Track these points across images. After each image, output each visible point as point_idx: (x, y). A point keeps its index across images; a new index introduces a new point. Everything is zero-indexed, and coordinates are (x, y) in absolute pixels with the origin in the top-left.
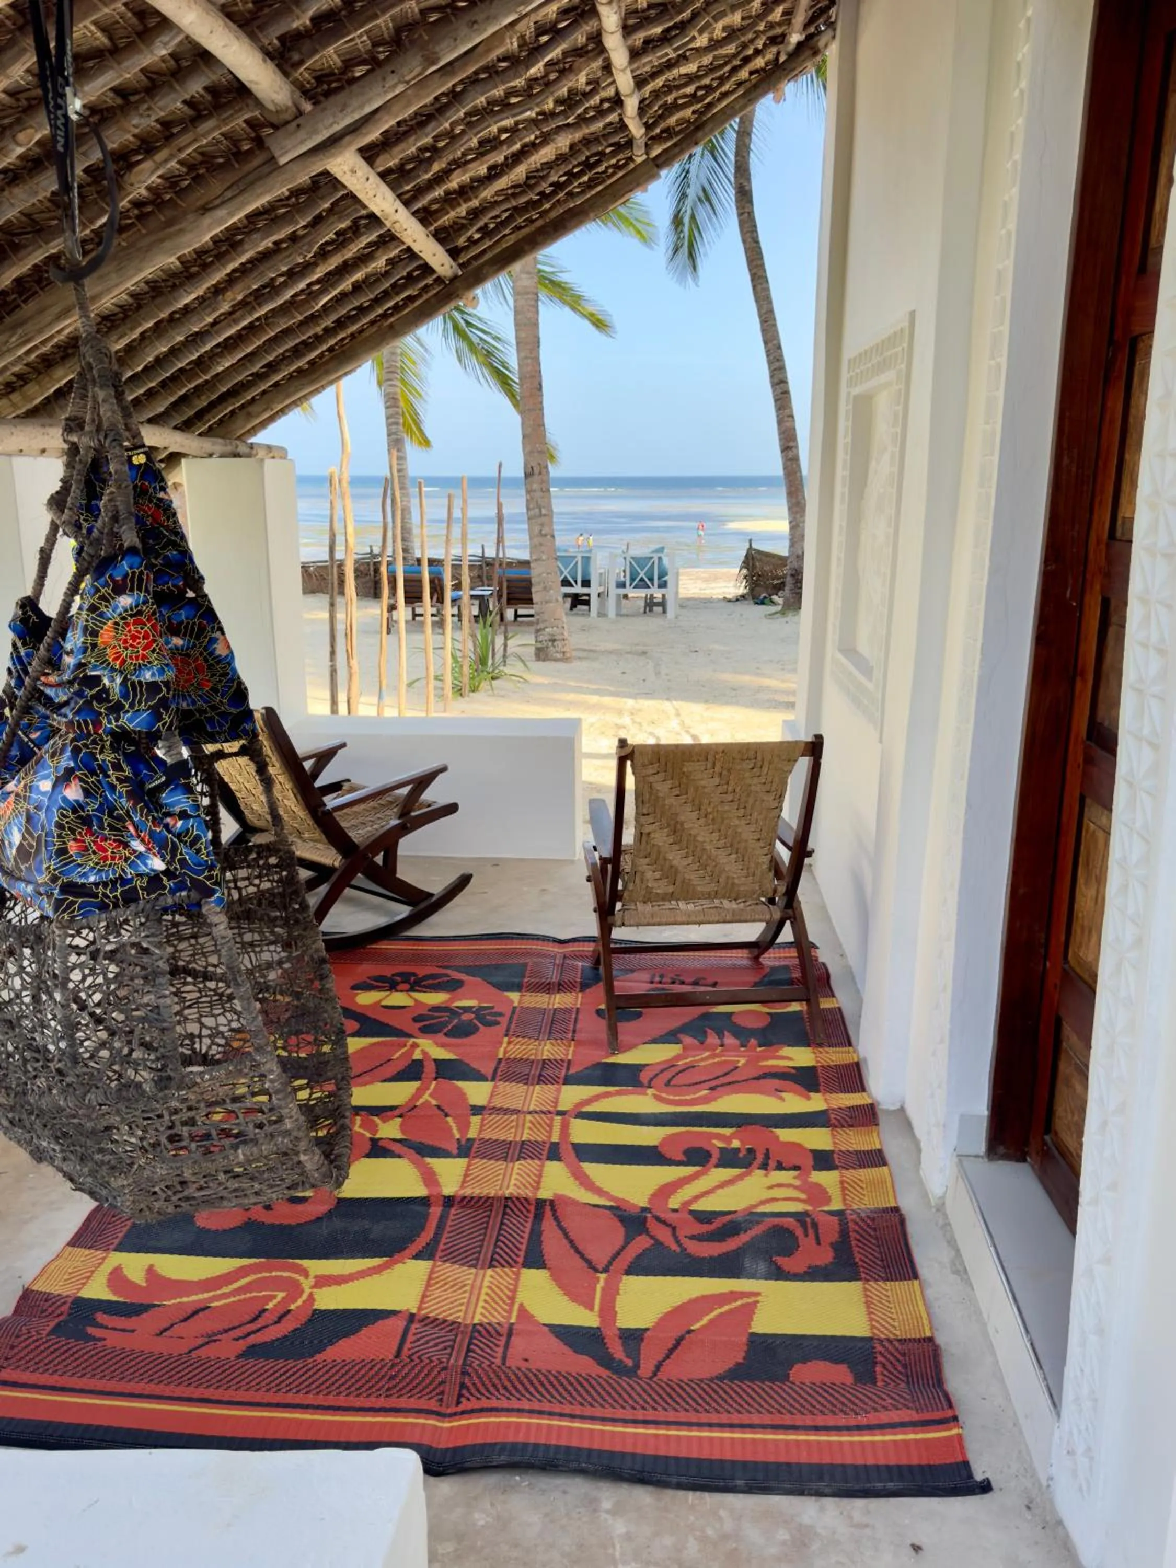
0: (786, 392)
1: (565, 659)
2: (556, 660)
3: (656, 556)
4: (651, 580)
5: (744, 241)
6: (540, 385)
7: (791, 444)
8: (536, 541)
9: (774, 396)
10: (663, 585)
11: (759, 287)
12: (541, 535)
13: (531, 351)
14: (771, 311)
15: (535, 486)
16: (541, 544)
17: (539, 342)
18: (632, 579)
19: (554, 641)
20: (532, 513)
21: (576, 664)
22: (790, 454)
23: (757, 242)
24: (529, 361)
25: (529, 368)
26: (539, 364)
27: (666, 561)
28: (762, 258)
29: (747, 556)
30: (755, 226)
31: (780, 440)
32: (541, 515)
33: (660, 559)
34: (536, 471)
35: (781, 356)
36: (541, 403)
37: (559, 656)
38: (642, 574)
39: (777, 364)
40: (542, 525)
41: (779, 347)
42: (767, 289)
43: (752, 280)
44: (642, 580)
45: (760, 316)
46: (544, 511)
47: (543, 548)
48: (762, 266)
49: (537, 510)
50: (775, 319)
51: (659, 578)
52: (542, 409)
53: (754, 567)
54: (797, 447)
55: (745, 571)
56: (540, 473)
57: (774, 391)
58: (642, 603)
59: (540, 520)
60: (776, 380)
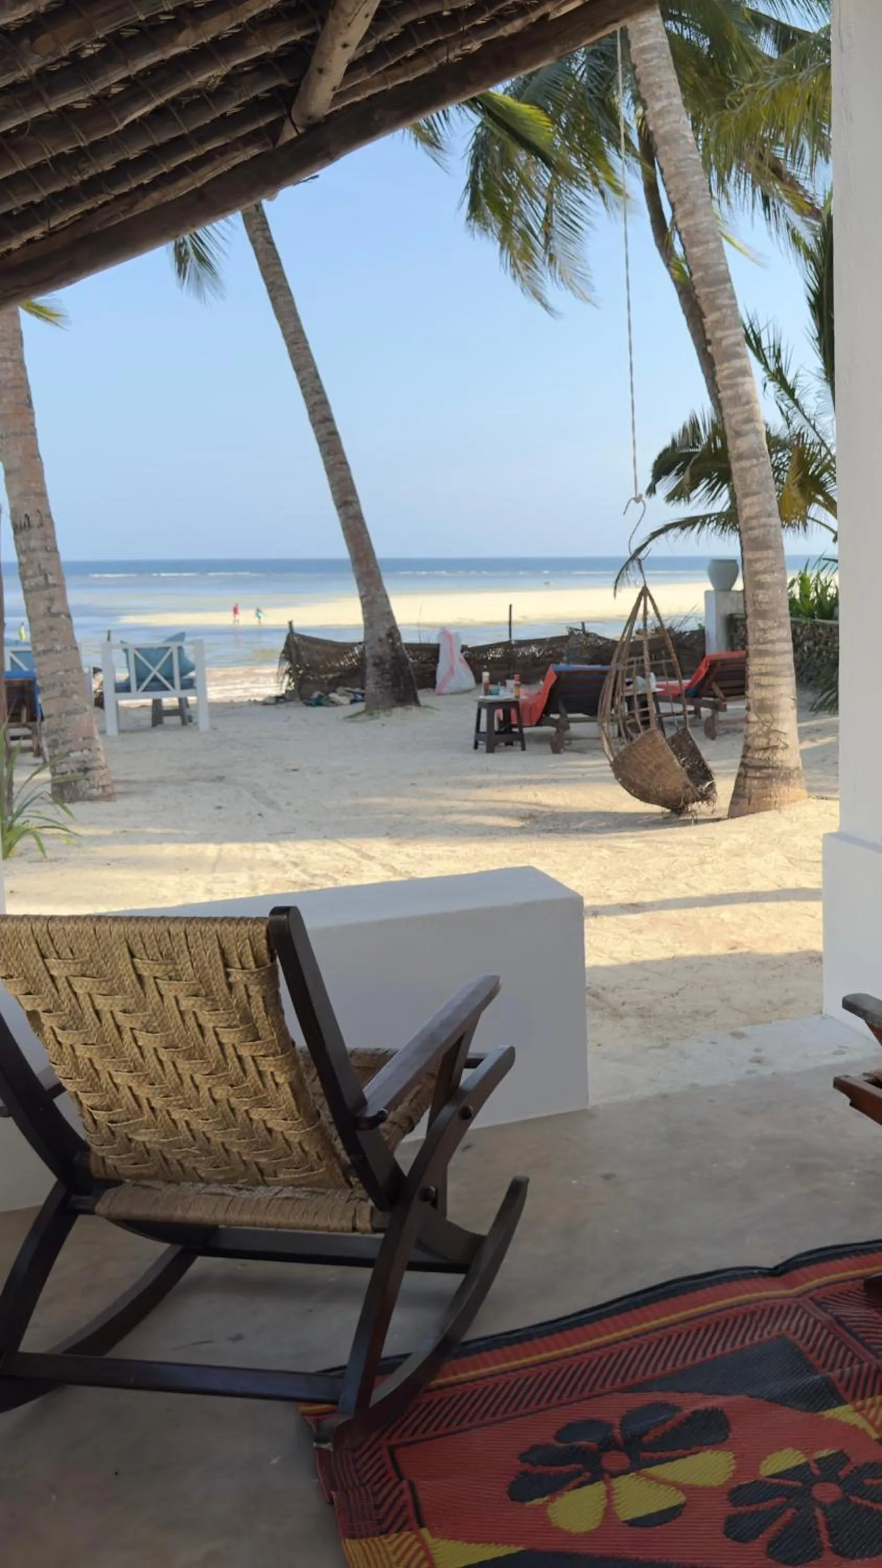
0: (334, 433)
1: (109, 797)
2: (91, 799)
3: (174, 646)
4: (170, 678)
5: (253, 241)
6: (29, 397)
7: (350, 498)
8: (42, 623)
9: (318, 439)
10: (188, 685)
11: (281, 300)
12: (50, 614)
13: (12, 350)
14: (300, 331)
15: (34, 543)
16: (51, 629)
17: (21, 339)
18: (140, 680)
19: (86, 770)
20: (30, 583)
21: (121, 804)
22: (351, 511)
23: (271, 242)
24: (10, 364)
25: (11, 375)
26: (24, 369)
27: (188, 650)
28: (279, 264)
29: (287, 644)
30: (266, 223)
31: (333, 493)
32: (47, 586)
33: (180, 648)
34: (35, 520)
35: (321, 387)
36: (33, 424)
37: (95, 792)
38: (155, 672)
39: (317, 398)
40: (51, 599)
41: (317, 376)
42: (291, 303)
43: (270, 291)
44: (155, 679)
45: (286, 336)
46: (51, 580)
47: (54, 634)
48: (281, 274)
49: (41, 579)
50: (306, 341)
51: (182, 674)
52: (34, 433)
53: (299, 659)
54: (357, 502)
55: (286, 666)
56: (41, 525)
57: (316, 432)
58: (148, 714)
59: (46, 593)
60: (319, 417)
